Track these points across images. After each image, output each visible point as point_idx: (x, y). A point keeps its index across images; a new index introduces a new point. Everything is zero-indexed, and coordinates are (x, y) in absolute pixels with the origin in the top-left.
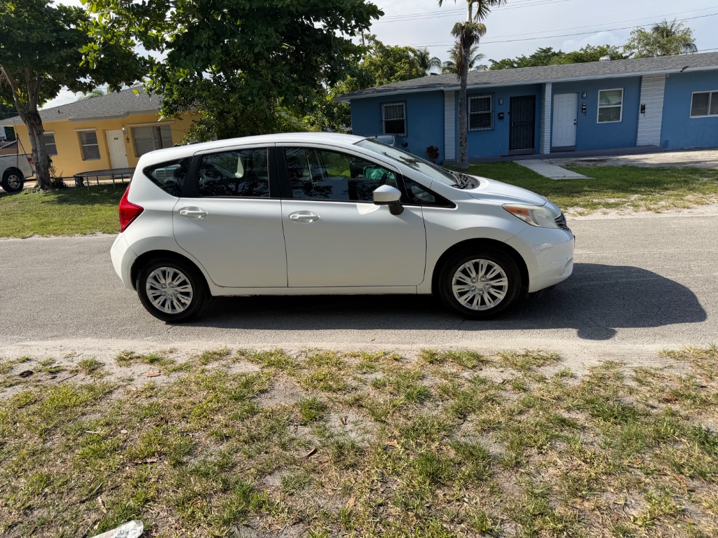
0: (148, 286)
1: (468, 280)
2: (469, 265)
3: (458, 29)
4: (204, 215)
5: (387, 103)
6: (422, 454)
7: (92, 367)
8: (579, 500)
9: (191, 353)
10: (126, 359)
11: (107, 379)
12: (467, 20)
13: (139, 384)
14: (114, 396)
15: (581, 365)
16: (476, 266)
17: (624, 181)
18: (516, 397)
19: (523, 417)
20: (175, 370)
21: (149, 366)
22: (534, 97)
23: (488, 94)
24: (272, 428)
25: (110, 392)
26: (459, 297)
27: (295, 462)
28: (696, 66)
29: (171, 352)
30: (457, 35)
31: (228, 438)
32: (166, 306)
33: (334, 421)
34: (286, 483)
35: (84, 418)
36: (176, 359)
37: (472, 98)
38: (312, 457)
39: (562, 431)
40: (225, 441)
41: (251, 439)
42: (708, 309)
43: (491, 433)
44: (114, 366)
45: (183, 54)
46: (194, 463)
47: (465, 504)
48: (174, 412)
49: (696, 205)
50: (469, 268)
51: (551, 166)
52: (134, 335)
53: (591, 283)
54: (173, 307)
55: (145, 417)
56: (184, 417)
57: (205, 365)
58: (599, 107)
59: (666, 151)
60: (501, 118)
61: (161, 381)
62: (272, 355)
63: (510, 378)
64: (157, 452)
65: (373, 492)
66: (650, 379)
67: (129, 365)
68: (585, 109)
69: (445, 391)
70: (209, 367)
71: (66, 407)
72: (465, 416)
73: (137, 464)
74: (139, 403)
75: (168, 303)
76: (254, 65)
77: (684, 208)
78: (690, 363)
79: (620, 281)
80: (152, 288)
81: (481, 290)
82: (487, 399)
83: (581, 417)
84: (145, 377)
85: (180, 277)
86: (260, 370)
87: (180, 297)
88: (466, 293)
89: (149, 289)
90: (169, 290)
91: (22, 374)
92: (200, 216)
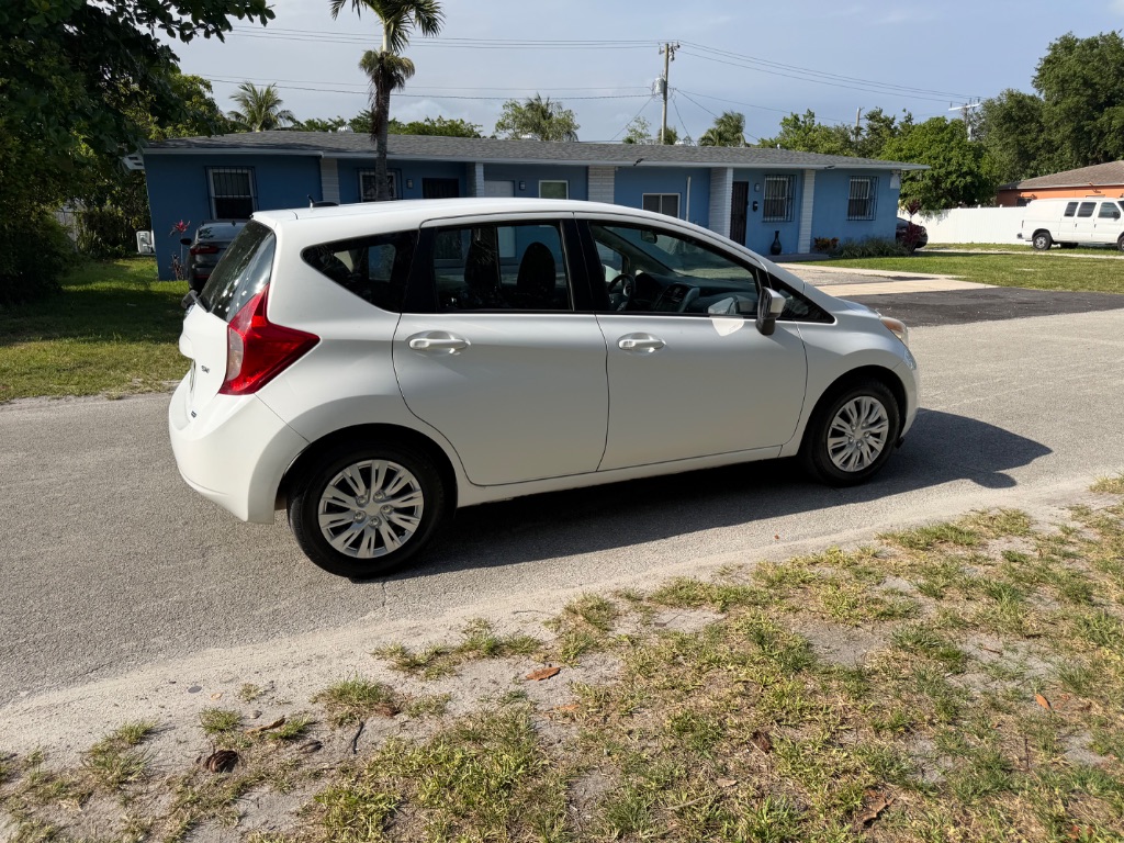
2: (850, 406)
3: (371, 61)
5: (218, 167)
12: (384, 49)
16: (858, 406)
20: (577, 654)
21: (500, 662)
22: (456, 182)
23: (390, 170)
26: (833, 456)
28: (647, 160)
30: (369, 72)
32: (364, 543)
37: (367, 174)
44: (416, 682)
50: (850, 410)
54: (380, 543)
75: (370, 536)
80: (333, 509)
84: (536, 681)
85: (400, 479)
86: (723, 616)
87: (396, 518)
88: (843, 448)
89: (324, 513)
90: (373, 509)
91: (207, 764)
92: (452, 350)
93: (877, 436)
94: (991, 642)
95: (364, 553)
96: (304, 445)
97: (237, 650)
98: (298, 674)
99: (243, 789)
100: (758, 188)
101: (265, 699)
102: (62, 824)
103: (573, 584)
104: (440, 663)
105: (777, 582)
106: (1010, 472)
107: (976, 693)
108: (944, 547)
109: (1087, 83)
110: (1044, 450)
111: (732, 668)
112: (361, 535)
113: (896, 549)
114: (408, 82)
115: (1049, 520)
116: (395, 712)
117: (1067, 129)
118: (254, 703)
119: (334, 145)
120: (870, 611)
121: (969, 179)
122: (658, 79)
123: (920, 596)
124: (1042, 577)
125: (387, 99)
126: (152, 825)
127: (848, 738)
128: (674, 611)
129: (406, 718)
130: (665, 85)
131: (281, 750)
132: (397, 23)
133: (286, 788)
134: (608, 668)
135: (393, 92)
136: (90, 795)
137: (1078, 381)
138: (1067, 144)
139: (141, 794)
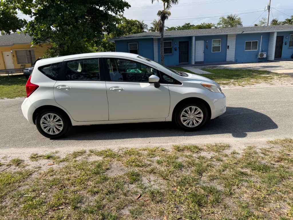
0: (41, 122)
1: (187, 115)
2: (188, 108)
3: (160, 13)
4: (69, 89)
5: (130, 42)
6: (189, 193)
7: (18, 162)
8: (262, 208)
9: (66, 153)
10: (35, 157)
11: (27, 168)
12: (163, 9)
13: (45, 169)
14: (33, 176)
15: (239, 148)
16: (191, 109)
17: (226, 74)
18: (219, 164)
19: (225, 172)
20: (61, 162)
21: (47, 160)
22: (188, 42)
23: (171, 40)
24: (117, 186)
25: (31, 174)
26: (183, 122)
27: (133, 202)
28: (246, 31)
29: (57, 153)
30: (159, 16)
31: (97, 192)
32: (50, 131)
33: (145, 180)
34: (132, 212)
35: (20, 188)
36: (60, 156)
37: (165, 41)
38: (140, 198)
39: (243, 177)
40: (96, 194)
41: (109, 192)
42: (277, 123)
43: (215, 181)
44: (29, 161)
45: (42, 18)
46: (83, 207)
47: (216, 214)
48: (67, 182)
49: (255, 84)
50: (188, 110)
51: (196, 69)
52: (36, 145)
53: (230, 114)
54: (54, 132)
55: (52, 186)
56: (72, 184)
57: (75, 158)
58: (212, 46)
59: (237, 63)
60: (176, 50)
61: (55, 167)
62: (106, 152)
63: (213, 156)
64: (64, 203)
65: (174, 213)
66: (268, 153)
67: (37, 160)
68: (207, 47)
69: (189, 163)
70: (77, 159)
71: (10, 184)
72: (202, 174)
73: (54, 210)
74: (47, 179)
75: (51, 130)
76: (76, 24)
77: (252, 84)
78: (280, 145)
79: (241, 113)
80: (43, 123)
81: (192, 119)
82: (208, 166)
83: (248, 171)
84: (47, 166)
85: (57, 118)
86: (103, 159)
87: (57, 127)
88: (186, 120)
89: (42, 124)
90: (52, 124)
92: (67, 89)
95: (51, 133)
96: (35, 109)
100: (287, 37)
114: (169, 17)
119: (158, 35)
122: (267, 5)
128: (95, 156)
130: (269, 7)
132: (168, 3)
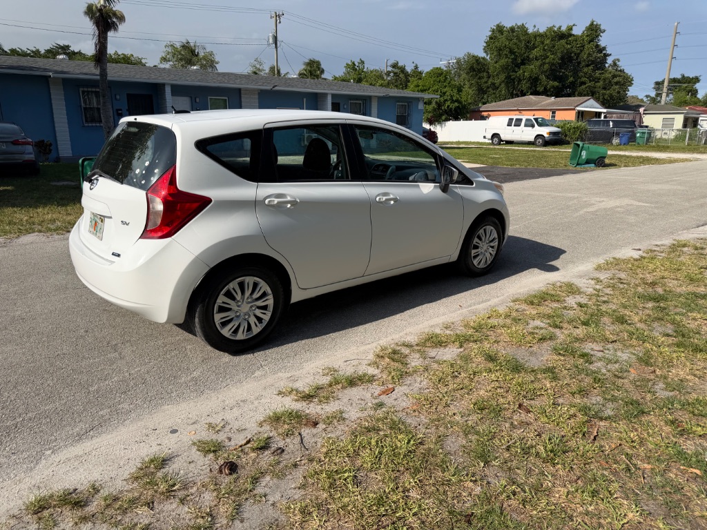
0: (217, 308)
1: (480, 244)
2: (481, 231)
3: (94, 11)
4: (294, 203)
12: (102, 3)
16: (485, 231)
22: (150, 97)
26: (474, 260)
32: (241, 330)
37: (82, 89)
54: (250, 329)
60: (120, 114)
75: (244, 325)
80: (223, 310)
81: (485, 251)
84: (385, 396)
85: (260, 288)
86: (462, 350)
88: (478, 255)
90: (245, 308)
91: (221, 472)
92: (289, 206)
93: (492, 247)
94: (596, 347)
95: (241, 336)
96: (207, 269)
97: (184, 405)
98: (236, 412)
99: (255, 480)
100: (345, 107)
101: (227, 429)
102: (147, 522)
103: (368, 342)
104: (323, 394)
105: (478, 328)
106: (552, 263)
107: (604, 371)
108: (546, 303)
109: (512, 52)
110: (564, 252)
111: (486, 374)
112: (239, 326)
113: (524, 306)
115: (587, 286)
116: (315, 424)
117: (502, 77)
118: (221, 433)
119: (59, 69)
120: (534, 338)
121: (456, 104)
123: (550, 328)
124: (602, 314)
125: (106, 39)
126: (211, 511)
127: (561, 401)
128: (435, 350)
129: (324, 426)
131: (261, 456)
133: (281, 475)
134: (419, 384)
135: (110, 34)
136: (153, 503)
137: (557, 215)
138: (503, 85)
139: (188, 496)
